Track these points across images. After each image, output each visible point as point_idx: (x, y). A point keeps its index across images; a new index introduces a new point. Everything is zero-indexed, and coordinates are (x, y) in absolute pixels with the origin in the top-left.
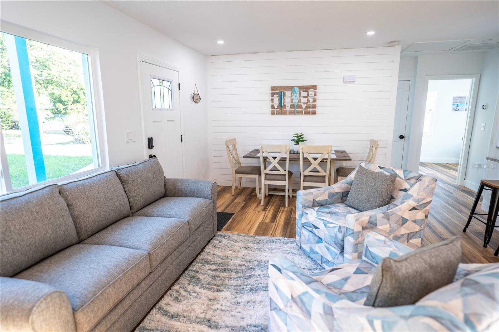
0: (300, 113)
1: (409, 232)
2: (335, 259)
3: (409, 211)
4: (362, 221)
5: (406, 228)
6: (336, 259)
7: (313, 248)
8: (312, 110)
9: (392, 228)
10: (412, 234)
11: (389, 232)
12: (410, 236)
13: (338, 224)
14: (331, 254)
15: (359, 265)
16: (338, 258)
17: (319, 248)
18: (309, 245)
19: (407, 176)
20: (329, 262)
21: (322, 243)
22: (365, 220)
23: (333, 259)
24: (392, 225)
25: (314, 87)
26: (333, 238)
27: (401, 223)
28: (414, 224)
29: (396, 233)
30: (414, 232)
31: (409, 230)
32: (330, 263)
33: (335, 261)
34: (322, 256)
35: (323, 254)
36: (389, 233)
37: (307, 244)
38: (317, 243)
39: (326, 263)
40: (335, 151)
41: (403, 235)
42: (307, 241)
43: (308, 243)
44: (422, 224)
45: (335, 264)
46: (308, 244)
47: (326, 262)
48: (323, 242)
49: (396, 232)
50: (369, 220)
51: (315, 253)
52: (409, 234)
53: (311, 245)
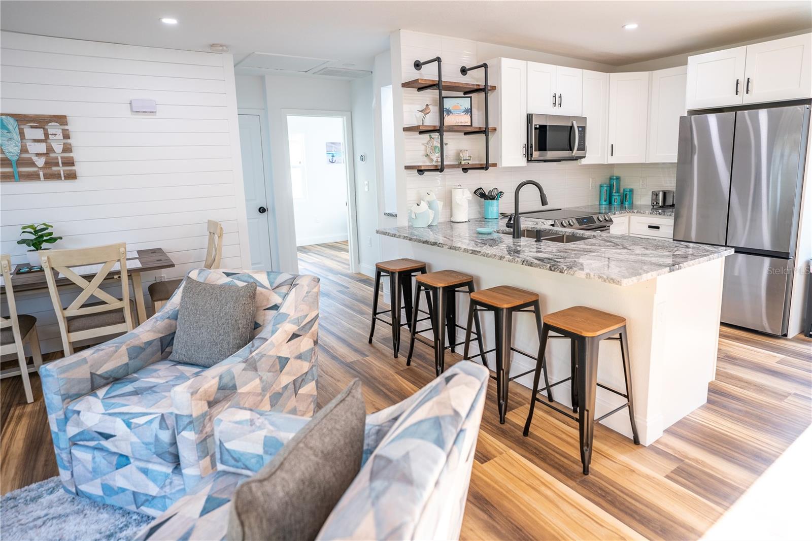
0: (33, 177)
1: (295, 378)
2: (165, 486)
3: (287, 342)
4: (206, 392)
5: (288, 373)
6: (168, 487)
7: (111, 483)
8: (64, 171)
9: (265, 383)
10: (300, 380)
11: (260, 391)
12: (297, 385)
13: (157, 411)
14: (154, 480)
15: (212, 489)
16: (171, 483)
17: (125, 477)
18: (98, 481)
19: (273, 282)
20: (154, 498)
21: (130, 463)
22: (211, 386)
23: (162, 488)
24: (264, 378)
25: (61, 120)
26: (152, 447)
27: (279, 368)
28: (299, 361)
29: (274, 388)
30: (302, 375)
31: (294, 375)
32: (155, 501)
33: (165, 492)
34: (134, 493)
35: (136, 487)
36: (261, 393)
37: (92, 480)
38: (117, 469)
39: (147, 503)
40: (139, 252)
41: (286, 387)
42: (91, 472)
43: (94, 476)
44: (312, 358)
45: (168, 498)
46: (97, 478)
47: (147, 500)
48: (132, 460)
49: (274, 386)
50: (220, 383)
51: (117, 493)
52: (295, 381)
53: (104, 478)
